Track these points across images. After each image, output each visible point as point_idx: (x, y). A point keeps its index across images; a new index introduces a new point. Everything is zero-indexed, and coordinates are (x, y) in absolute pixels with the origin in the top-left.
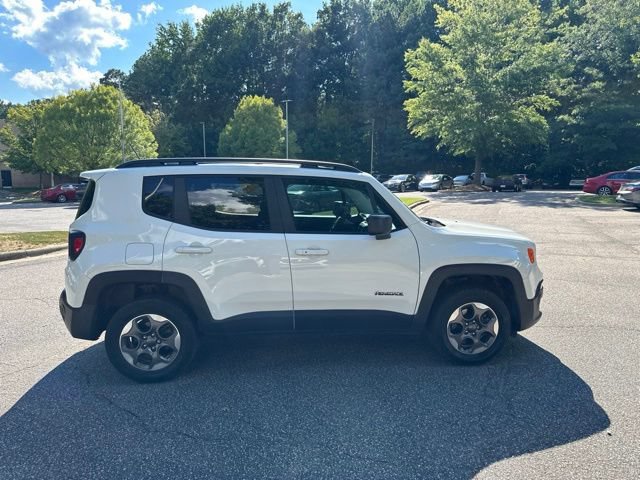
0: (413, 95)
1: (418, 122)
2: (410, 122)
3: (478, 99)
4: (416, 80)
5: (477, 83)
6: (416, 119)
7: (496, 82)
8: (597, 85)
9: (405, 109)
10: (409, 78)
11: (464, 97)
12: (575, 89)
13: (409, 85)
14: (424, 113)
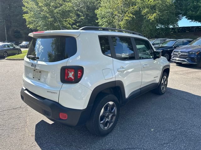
0: (27, 13)
1: (30, 23)
2: (27, 23)
3: (52, 18)
4: (27, 7)
5: (51, 12)
6: (30, 22)
7: (57, 13)
8: (83, 17)
9: (24, 18)
10: (24, 6)
11: (47, 16)
12: (76, 18)
13: (25, 9)
14: (32, 20)
